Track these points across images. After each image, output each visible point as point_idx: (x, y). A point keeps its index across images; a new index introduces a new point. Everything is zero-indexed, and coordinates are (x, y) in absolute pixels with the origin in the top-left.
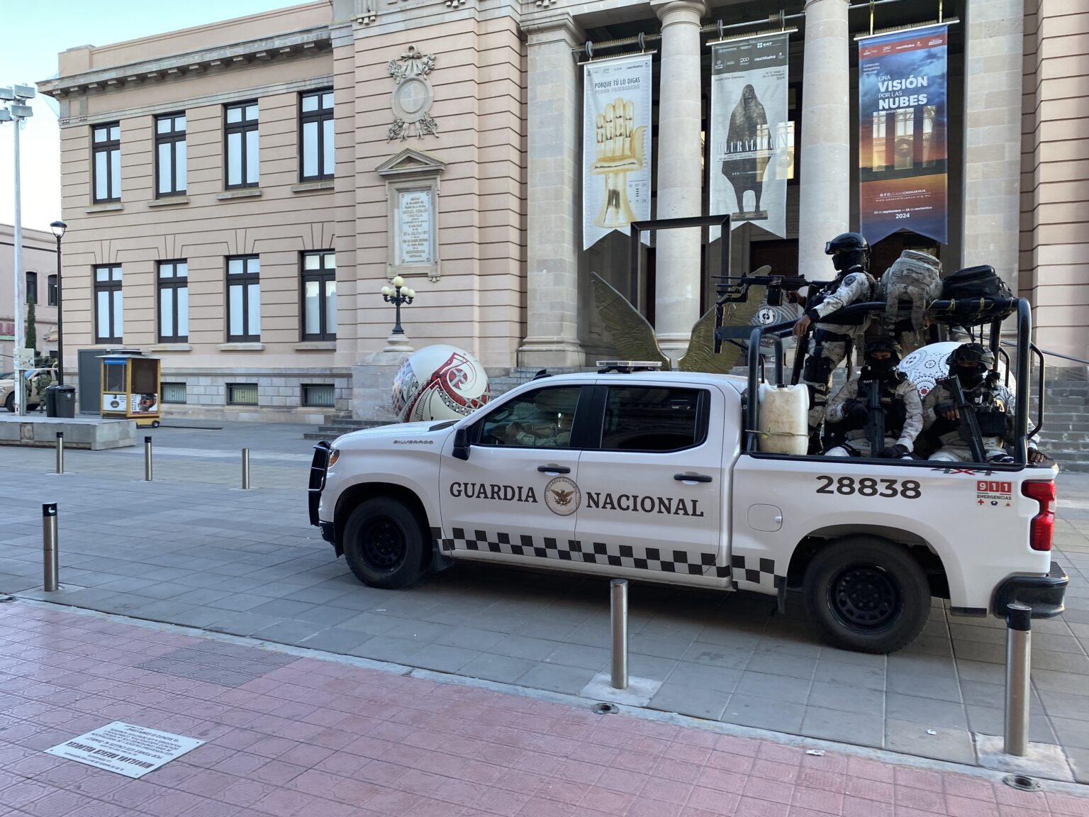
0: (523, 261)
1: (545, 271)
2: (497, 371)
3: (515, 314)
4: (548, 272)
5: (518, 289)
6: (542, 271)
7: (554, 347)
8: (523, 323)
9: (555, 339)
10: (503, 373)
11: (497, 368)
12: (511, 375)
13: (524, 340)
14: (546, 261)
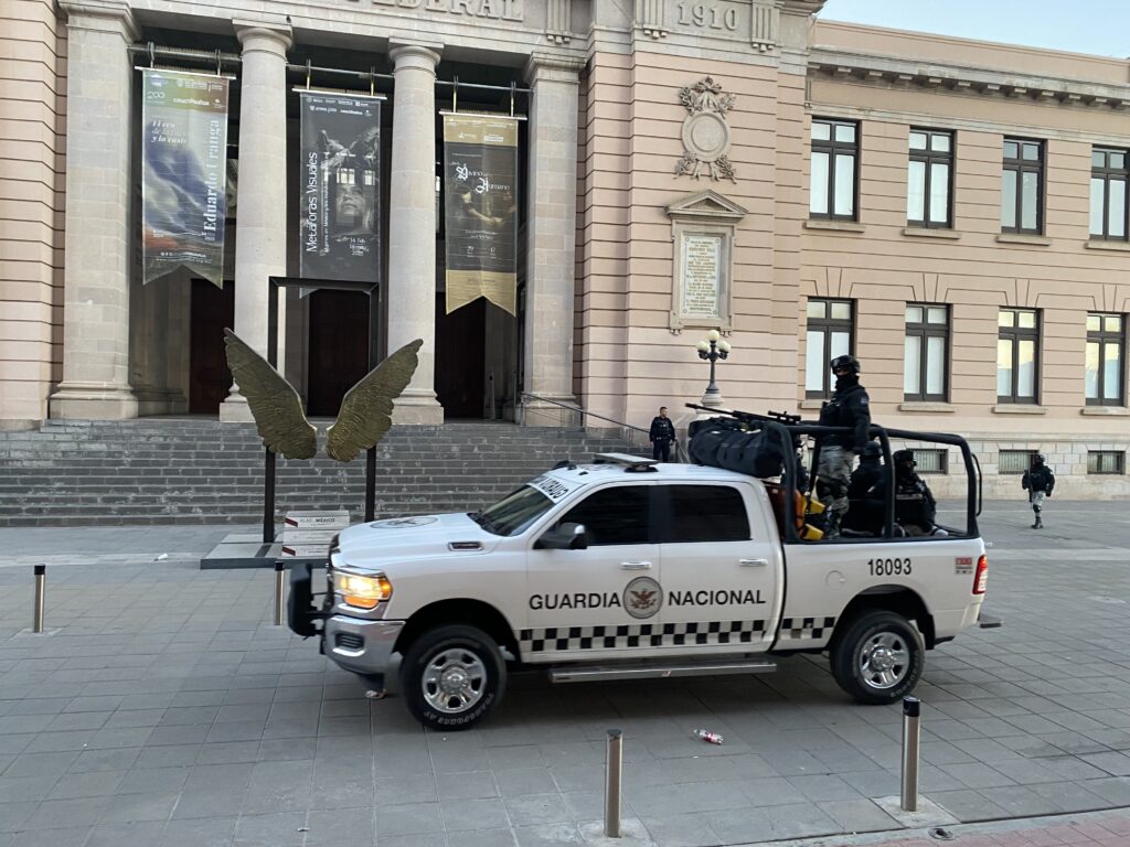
0: (58, 287)
1: (90, 302)
2: (20, 424)
3: (45, 352)
4: (94, 303)
5: (50, 321)
6: (86, 301)
7: (104, 395)
8: (57, 363)
9: (105, 385)
10: (31, 427)
11: (19, 420)
12: (42, 430)
13: (59, 385)
14: (92, 289)
